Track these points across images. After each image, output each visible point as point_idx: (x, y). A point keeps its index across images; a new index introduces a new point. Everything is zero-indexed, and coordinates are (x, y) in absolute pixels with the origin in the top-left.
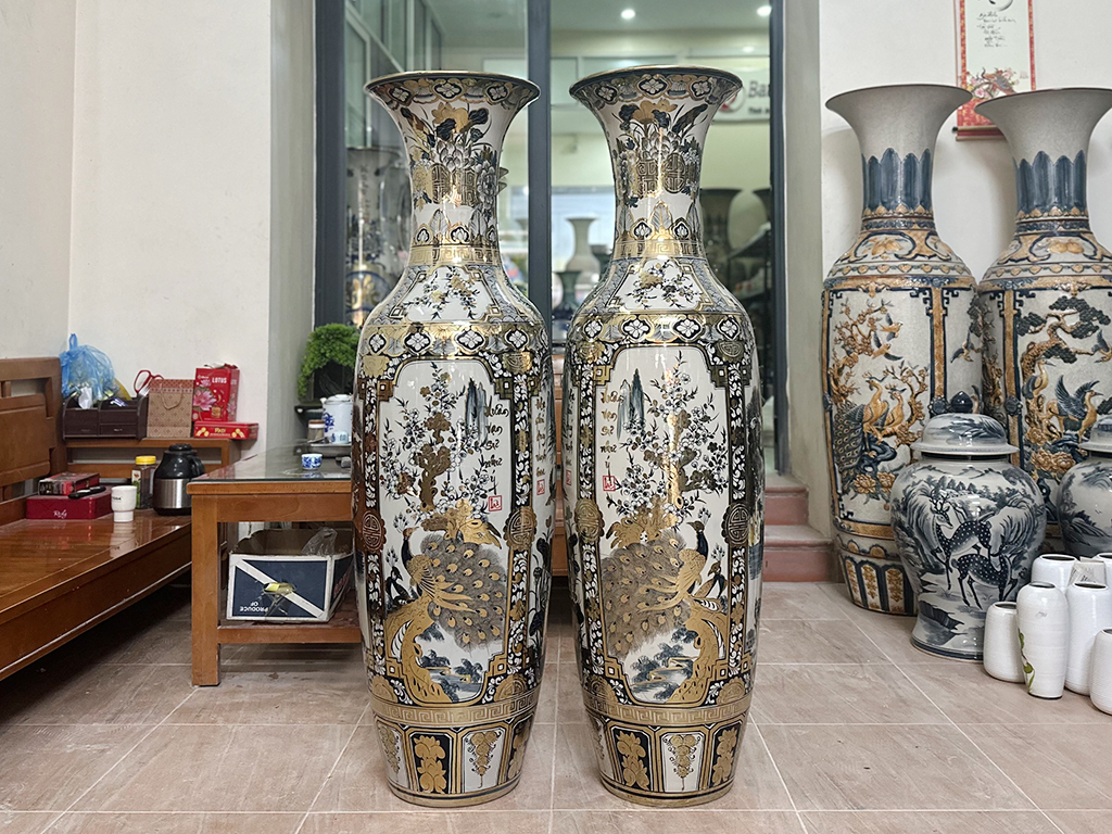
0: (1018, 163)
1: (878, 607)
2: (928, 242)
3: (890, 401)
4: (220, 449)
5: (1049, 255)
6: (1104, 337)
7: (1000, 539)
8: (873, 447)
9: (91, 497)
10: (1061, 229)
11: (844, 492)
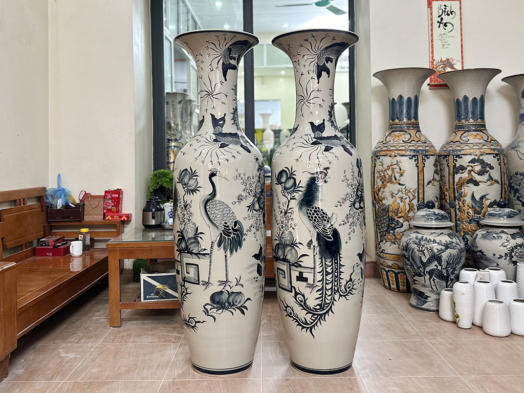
0: (456, 100)
1: (395, 289)
2: (417, 135)
3: (400, 203)
4: (116, 225)
5: (468, 140)
6: (491, 175)
7: (446, 262)
8: (393, 222)
9: (62, 247)
10: (474, 128)
11: (381, 241)
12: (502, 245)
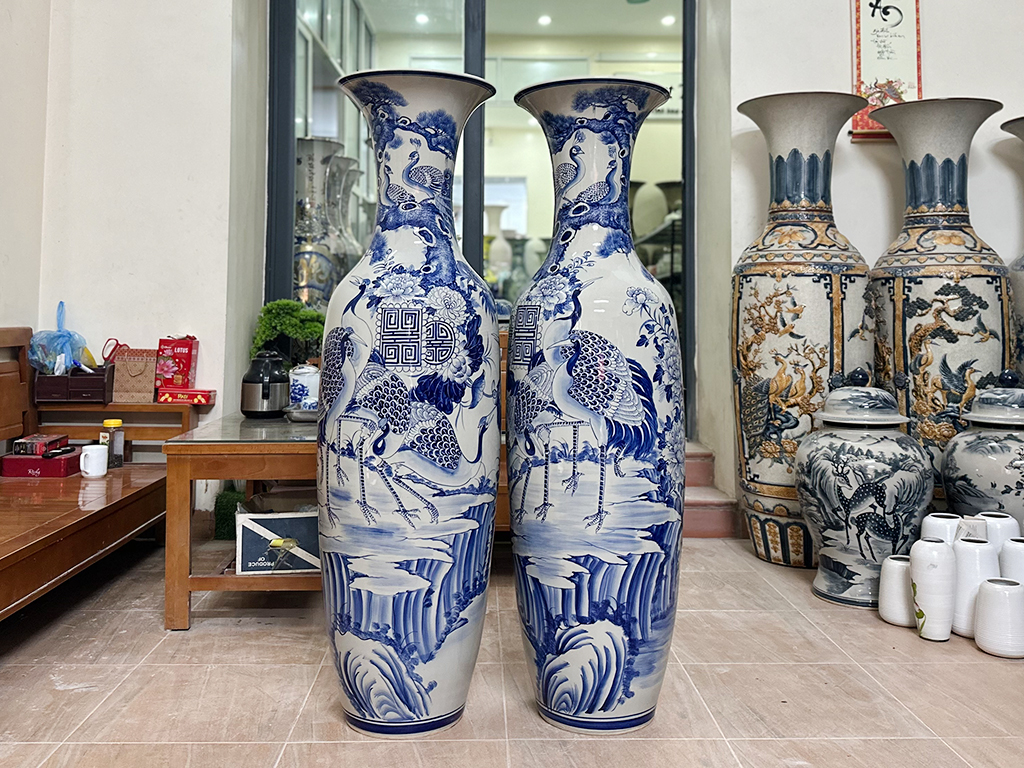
0: (908, 164)
1: (780, 560)
2: (828, 233)
3: (793, 375)
4: (181, 413)
5: (935, 247)
6: (982, 320)
7: (894, 499)
8: (778, 416)
9: (63, 457)
10: (945, 223)
11: (751, 457)
12: (1011, 465)
